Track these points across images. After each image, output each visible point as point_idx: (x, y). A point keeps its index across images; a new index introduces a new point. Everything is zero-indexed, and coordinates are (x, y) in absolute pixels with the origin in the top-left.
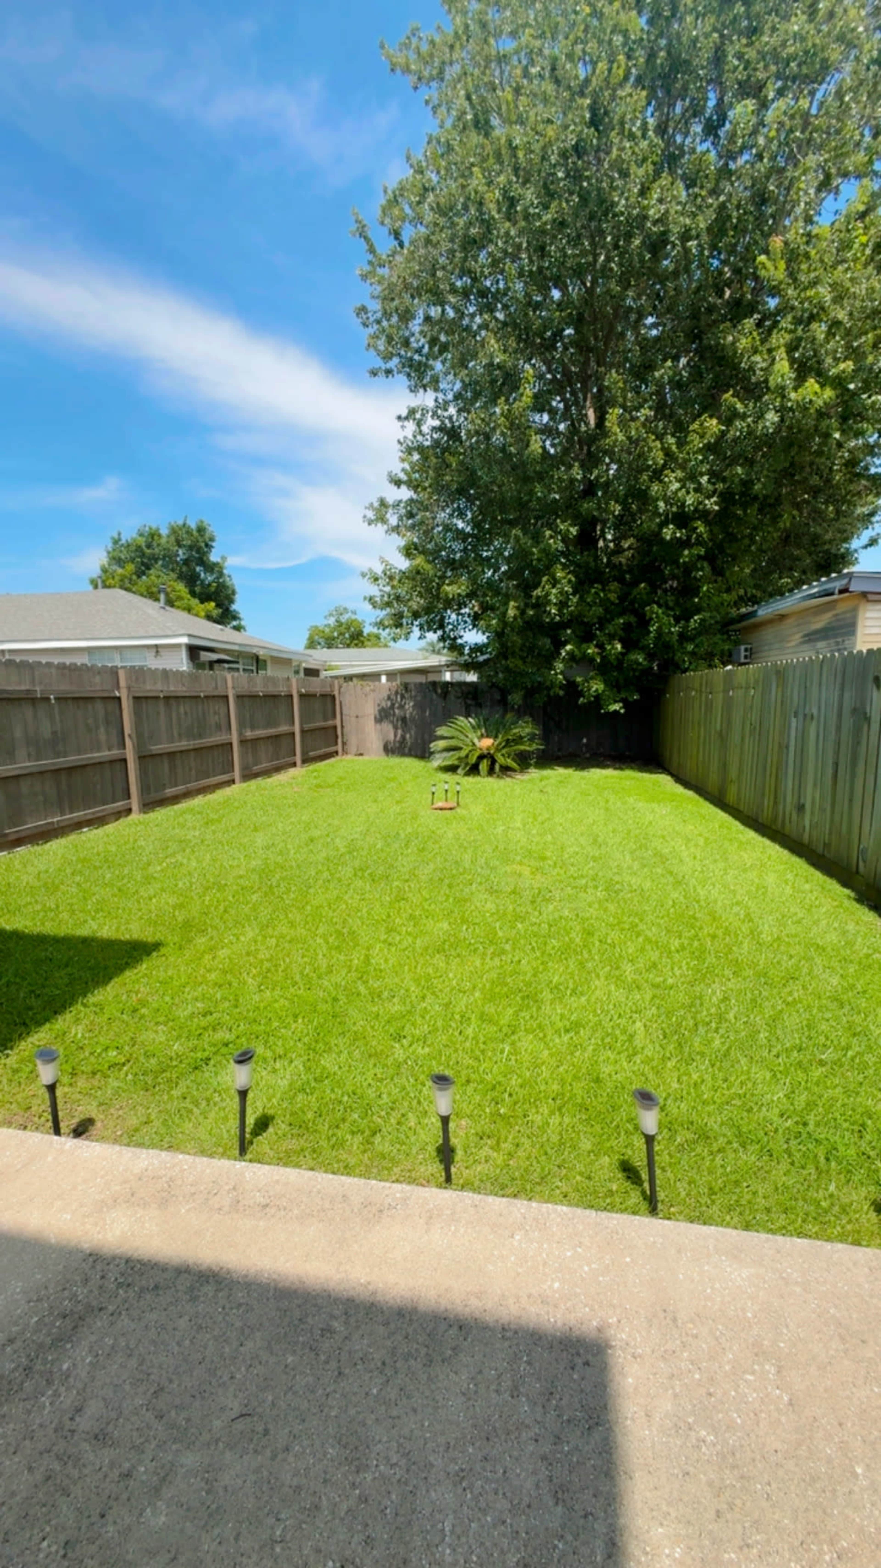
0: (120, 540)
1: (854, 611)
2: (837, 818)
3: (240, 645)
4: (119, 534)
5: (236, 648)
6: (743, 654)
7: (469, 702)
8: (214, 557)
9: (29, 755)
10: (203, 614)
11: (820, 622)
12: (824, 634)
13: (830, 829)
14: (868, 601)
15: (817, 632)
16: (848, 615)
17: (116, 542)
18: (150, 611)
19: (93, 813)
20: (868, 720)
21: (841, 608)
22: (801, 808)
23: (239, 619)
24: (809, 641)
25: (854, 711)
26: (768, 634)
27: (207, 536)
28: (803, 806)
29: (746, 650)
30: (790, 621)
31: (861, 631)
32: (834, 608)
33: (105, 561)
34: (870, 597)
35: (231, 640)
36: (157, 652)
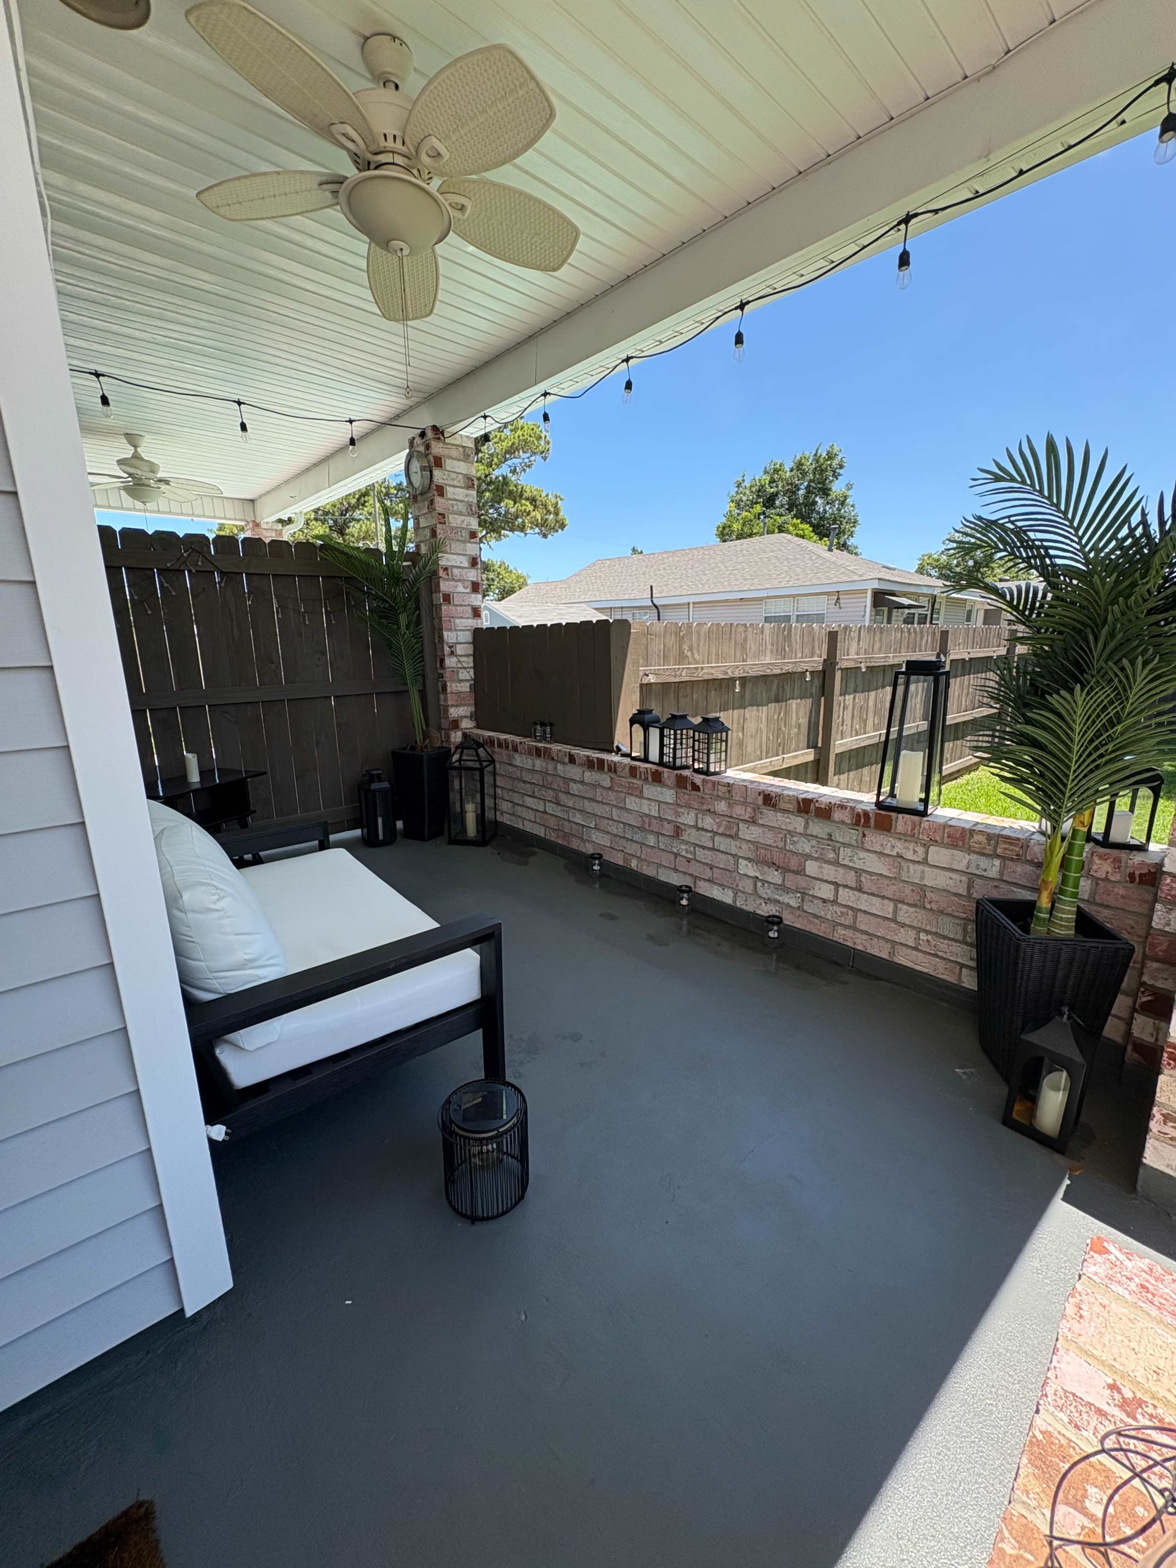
0: (744, 481)
4: (744, 476)
17: (740, 484)
27: (835, 463)
33: (730, 505)
36: (838, 599)
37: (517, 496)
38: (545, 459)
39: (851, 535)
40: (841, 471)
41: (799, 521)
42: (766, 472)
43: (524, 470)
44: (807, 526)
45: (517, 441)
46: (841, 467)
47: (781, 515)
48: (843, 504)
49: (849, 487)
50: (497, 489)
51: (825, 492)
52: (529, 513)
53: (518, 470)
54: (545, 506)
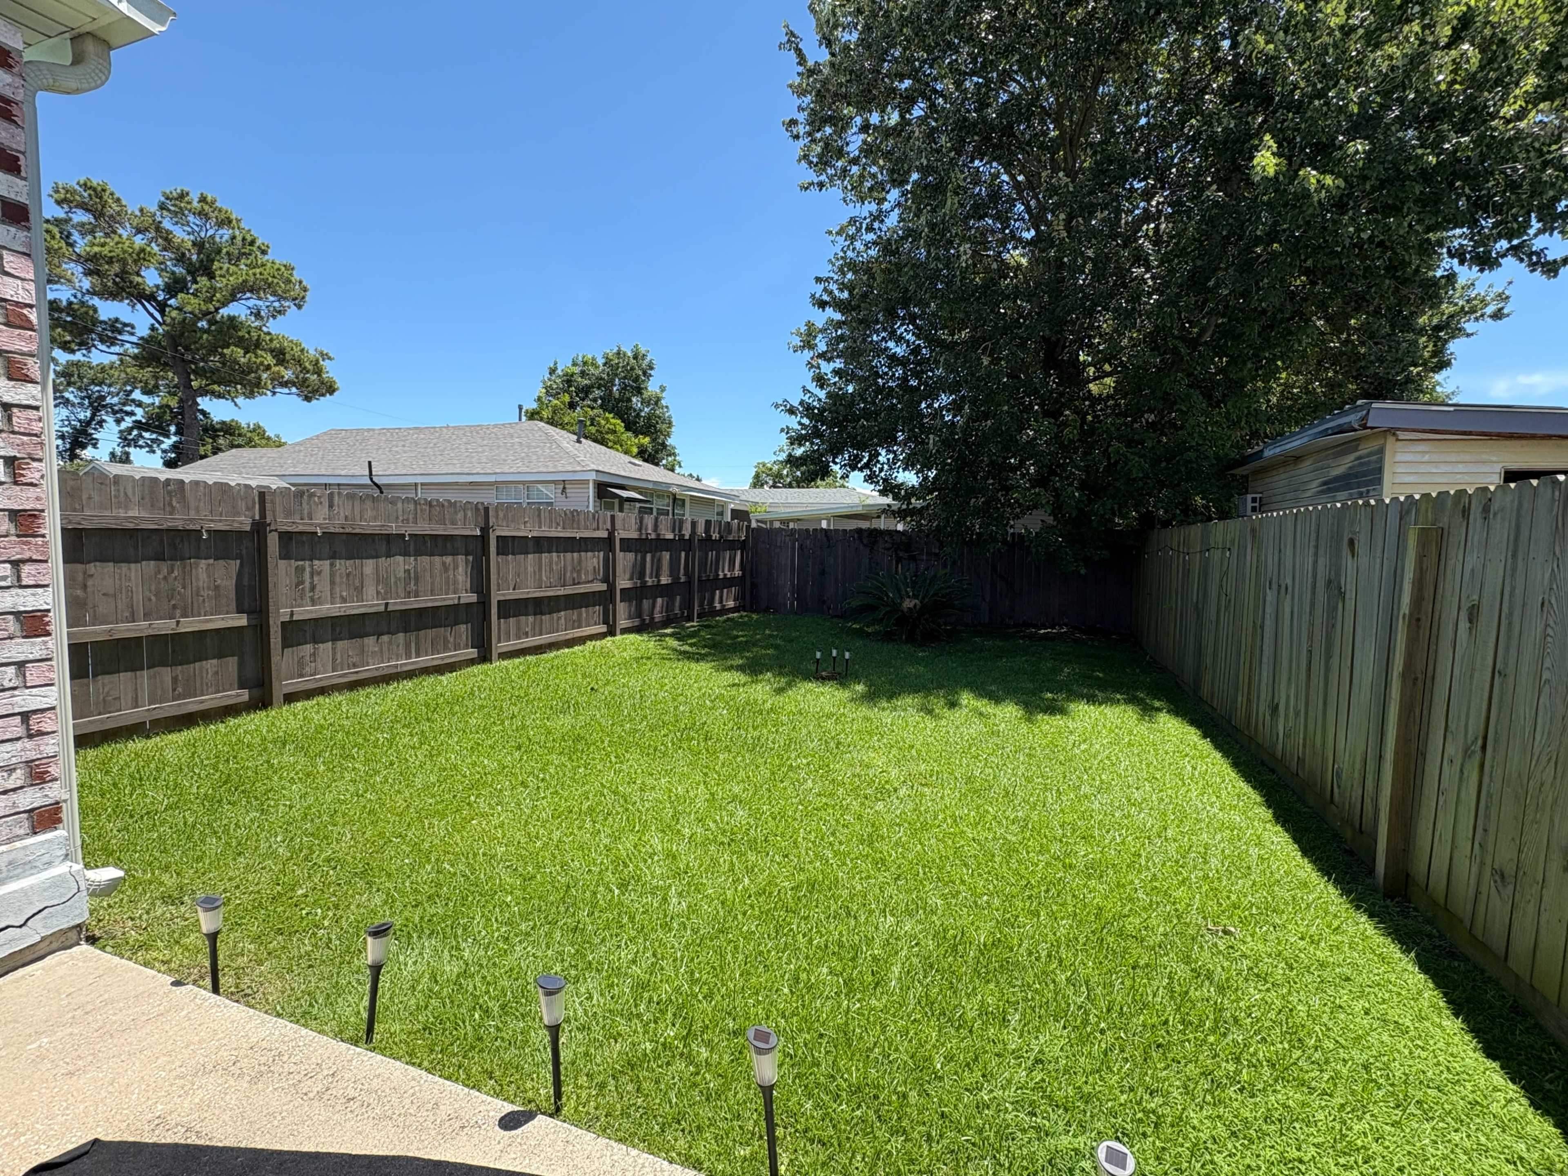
0: (556, 368)
1: (1381, 451)
2: (1311, 727)
3: (655, 483)
4: (556, 364)
5: (651, 486)
6: (1250, 505)
7: (901, 554)
8: (652, 387)
9: (378, 593)
10: (635, 450)
11: (1341, 466)
12: (1345, 482)
13: (1305, 739)
14: (1398, 440)
15: (1337, 479)
16: (1374, 458)
17: (552, 371)
18: (565, 444)
19: (442, 658)
20: (1342, 595)
21: (1366, 448)
22: (1275, 709)
23: (674, 454)
24: (1329, 490)
25: (1329, 582)
26: (1280, 481)
27: (645, 364)
28: (1277, 705)
29: (1254, 500)
30: (1307, 465)
31: (1387, 478)
32: (1356, 449)
33: (540, 391)
34: (1402, 435)
35: (645, 478)
36: (564, 488)
37: (252, 345)
38: (299, 307)
39: (669, 435)
40: (652, 372)
41: (611, 415)
42: (575, 364)
43: (274, 317)
44: (619, 421)
45: (252, 279)
46: (652, 368)
47: (593, 408)
48: (656, 403)
49: (663, 388)
50: (220, 331)
51: (639, 391)
52: (268, 368)
53: (262, 313)
54: (299, 362)
